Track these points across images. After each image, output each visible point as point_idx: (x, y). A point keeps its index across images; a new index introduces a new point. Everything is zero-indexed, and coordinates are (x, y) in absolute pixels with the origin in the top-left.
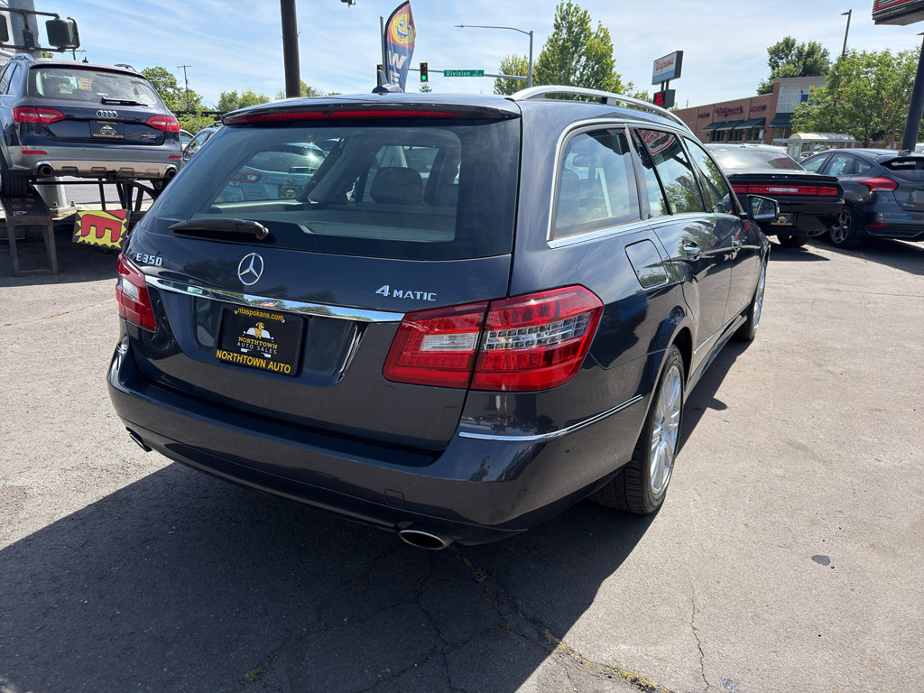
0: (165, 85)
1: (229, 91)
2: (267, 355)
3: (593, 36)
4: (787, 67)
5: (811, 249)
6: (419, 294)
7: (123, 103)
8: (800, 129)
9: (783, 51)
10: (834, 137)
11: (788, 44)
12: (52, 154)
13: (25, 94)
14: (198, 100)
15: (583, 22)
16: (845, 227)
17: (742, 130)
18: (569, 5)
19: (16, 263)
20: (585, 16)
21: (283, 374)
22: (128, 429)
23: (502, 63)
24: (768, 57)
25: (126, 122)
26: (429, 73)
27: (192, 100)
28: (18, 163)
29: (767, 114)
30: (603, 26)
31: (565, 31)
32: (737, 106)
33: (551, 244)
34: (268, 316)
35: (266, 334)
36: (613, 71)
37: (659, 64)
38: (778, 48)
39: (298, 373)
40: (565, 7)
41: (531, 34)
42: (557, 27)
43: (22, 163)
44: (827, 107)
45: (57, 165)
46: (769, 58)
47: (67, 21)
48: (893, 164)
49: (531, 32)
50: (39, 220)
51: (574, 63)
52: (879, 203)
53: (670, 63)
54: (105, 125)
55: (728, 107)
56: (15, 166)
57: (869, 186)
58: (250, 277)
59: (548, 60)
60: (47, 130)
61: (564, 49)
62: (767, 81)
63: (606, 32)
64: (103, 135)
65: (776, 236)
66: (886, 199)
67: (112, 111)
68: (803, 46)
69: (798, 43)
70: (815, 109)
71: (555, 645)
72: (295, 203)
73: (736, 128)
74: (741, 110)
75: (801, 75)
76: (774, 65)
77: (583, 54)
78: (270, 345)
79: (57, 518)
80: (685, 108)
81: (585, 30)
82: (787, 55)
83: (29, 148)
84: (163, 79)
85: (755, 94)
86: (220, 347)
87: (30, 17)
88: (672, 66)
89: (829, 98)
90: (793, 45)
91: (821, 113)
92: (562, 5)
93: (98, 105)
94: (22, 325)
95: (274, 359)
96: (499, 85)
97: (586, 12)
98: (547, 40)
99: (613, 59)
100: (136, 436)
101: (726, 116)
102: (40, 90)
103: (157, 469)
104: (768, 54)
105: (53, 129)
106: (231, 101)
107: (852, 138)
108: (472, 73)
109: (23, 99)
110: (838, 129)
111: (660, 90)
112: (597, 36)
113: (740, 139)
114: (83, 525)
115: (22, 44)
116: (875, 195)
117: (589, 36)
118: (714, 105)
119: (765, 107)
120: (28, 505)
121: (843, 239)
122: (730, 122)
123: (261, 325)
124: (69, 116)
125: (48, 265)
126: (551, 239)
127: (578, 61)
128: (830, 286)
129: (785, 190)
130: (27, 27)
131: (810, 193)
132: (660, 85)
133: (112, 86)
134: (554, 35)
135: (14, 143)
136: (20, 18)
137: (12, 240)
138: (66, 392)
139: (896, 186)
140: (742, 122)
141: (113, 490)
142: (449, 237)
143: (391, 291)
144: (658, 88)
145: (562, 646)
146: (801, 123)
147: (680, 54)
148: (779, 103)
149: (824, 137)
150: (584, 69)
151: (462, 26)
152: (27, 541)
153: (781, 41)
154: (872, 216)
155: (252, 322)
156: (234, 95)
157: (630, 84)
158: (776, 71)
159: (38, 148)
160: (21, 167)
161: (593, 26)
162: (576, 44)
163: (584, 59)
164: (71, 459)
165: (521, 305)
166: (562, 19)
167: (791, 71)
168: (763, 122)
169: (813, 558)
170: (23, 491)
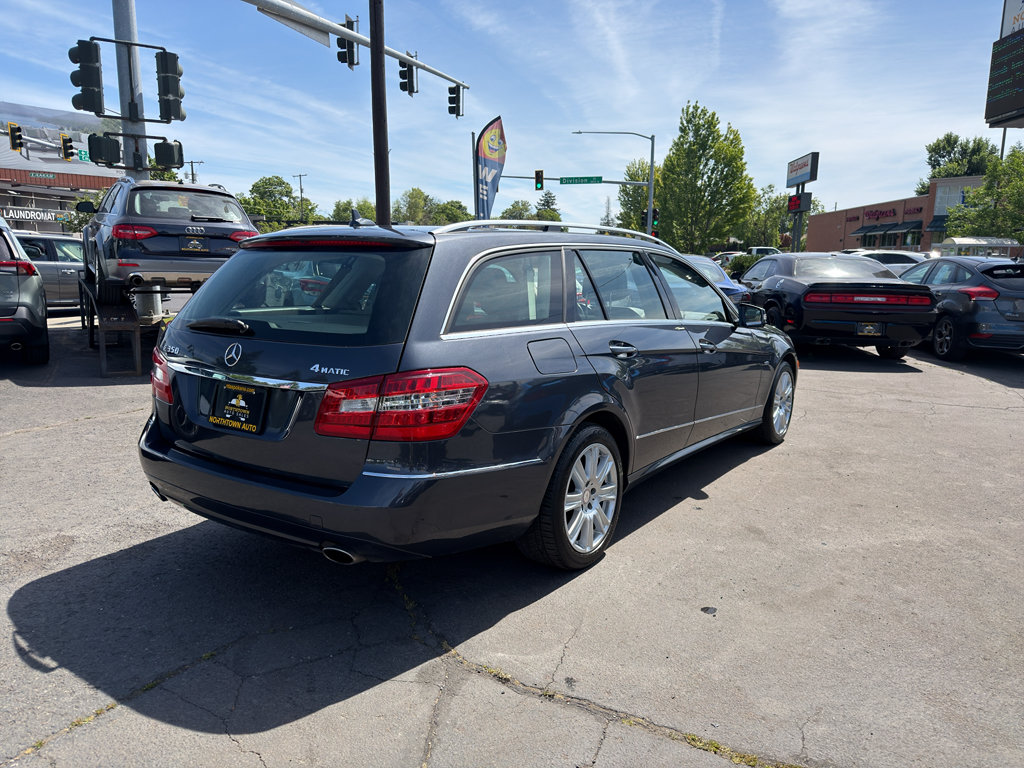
0: (281, 194)
1: (344, 200)
2: (243, 419)
3: (723, 138)
4: (949, 165)
5: (910, 361)
6: (338, 370)
7: (211, 220)
8: (955, 234)
9: (944, 149)
10: (994, 241)
11: (950, 141)
12: (144, 267)
13: (124, 213)
14: (313, 209)
15: (711, 124)
16: (948, 338)
17: (895, 234)
18: (696, 108)
19: (104, 365)
20: (713, 118)
21: (251, 432)
22: (151, 483)
23: (628, 167)
24: (926, 155)
25: (212, 237)
26: (544, 181)
27: (307, 208)
28: (114, 275)
29: (923, 217)
30: (734, 128)
31: (691, 134)
32: (890, 209)
33: (443, 337)
34: (244, 389)
35: (243, 403)
36: (745, 173)
37: (793, 166)
38: (939, 145)
39: (261, 432)
40: (691, 110)
41: (652, 138)
42: (683, 130)
43: (117, 274)
44: (985, 210)
45: (147, 276)
46: (928, 156)
47: (173, 143)
48: (995, 272)
49: (653, 137)
50: (129, 325)
51: (701, 167)
52: (981, 312)
53: (805, 165)
54: (192, 240)
55: (879, 209)
56: (111, 277)
57: (970, 295)
58: (231, 360)
59: (673, 165)
60: (141, 244)
61: (690, 153)
62: (926, 181)
63: (736, 134)
64: (191, 248)
65: (874, 347)
66: (988, 307)
67: (199, 228)
68: (968, 142)
69: (962, 139)
70: (973, 212)
71: (447, 651)
72: (309, 309)
73: (869, 234)
74: (894, 213)
75: (966, 174)
76: (934, 164)
77: (711, 157)
78: (244, 411)
79: (93, 558)
80: (833, 210)
81: (713, 132)
82: (949, 153)
83: (124, 261)
84: (279, 188)
85: (914, 195)
86: (213, 415)
87: (140, 141)
88: (808, 167)
89: (987, 199)
90: (956, 142)
91: (979, 216)
92: (688, 107)
93: (188, 222)
94: (100, 419)
95: (247, 421)
96: (623, 191)
97: (714, 114)
98: (672, 143)
99: (744, 161)
100: (155, 488)
101: (878, 219)
102: (138, 209)
103: (181, 528)
104: (927, 152)
105: (146, 243)
106: (345, 210)
107: (1016, 243)
108: (589, 180)
109: (122, 218)
110: (998, 232)
111: (794, 193)
112: (726, 138)
113: (874, 245)
114: (113, 563)
115: (132, 165)
116: (976, 306)
117: (718, 139)
118: (864, 208)
119: (921, 209)
120: (73, 549)
121: (946, 350)
122: (882, 226)
123: (240, 397)
124: (163, 233)
125: (134, 368)
126: (445, 333)
127: (706, 164)
128: (904, 397)
129: (872, 299)
130: (137, 150)
131: (900, 303)
132: (795, 189)
133: (207, 204)
134: (679, 139)
135: (112, 256)
136: (132, 142)
137: (103, 345)
138: (124, 471)
139: (997, 295)
140: (895, 226)
141: (142, 541)
142: (363, 330)
143: (320, 368)
144: (793, 192)
145: (453, 652)
146: (957, 226)
147: (815, 156)
148: (937, 205)
149: (983, 242)
150: (712, 173)
151: (580, 133)
152: (68, 571)
153: (941, 137)
154: (973, 327)
155: (235, 395)
156: (349, 203)
157: (770, 187)
158: (937, 170)
159: (131, 261)
160: (115, 278)
161: (722, 128)
162: (703, 146)
163: (712, 163)
164: (116, 519)
165: (409, 378)
166: (688, 123)
167: (954, 169)
168: (919, 225)
169: (702, 609)
170: (72, 540)
